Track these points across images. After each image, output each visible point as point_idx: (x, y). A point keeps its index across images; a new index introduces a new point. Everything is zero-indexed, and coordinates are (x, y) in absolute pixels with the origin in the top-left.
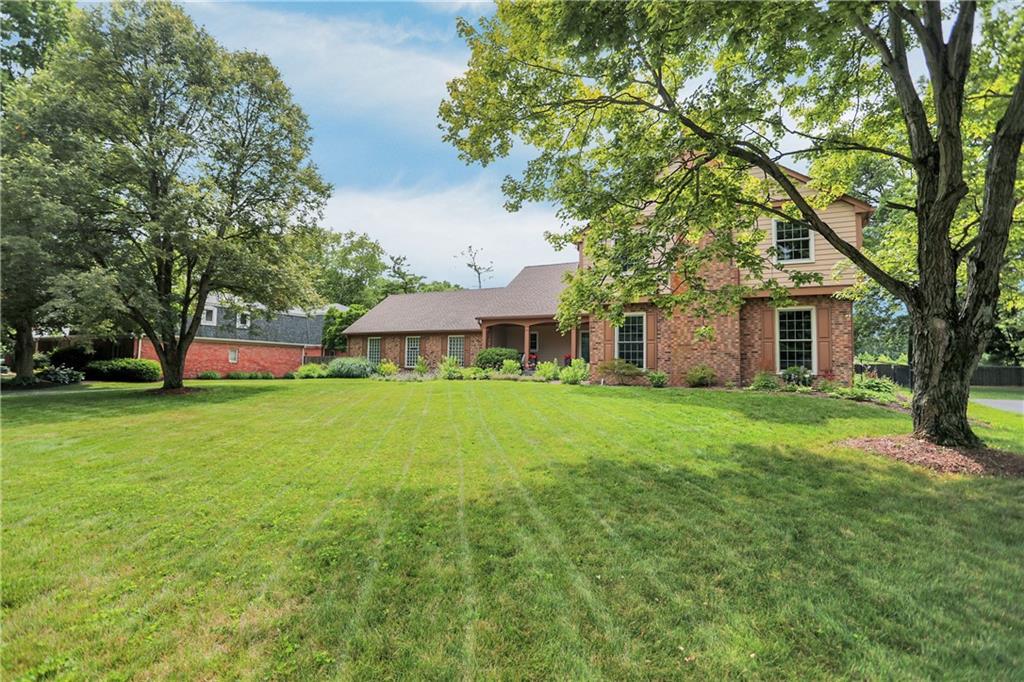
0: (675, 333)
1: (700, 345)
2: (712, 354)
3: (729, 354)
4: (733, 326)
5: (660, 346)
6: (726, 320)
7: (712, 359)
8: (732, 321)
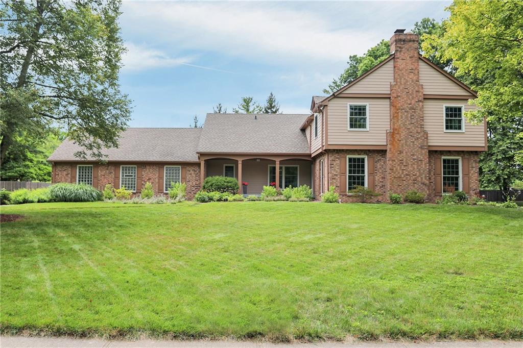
0: (393, 169)
1: (407, 178)
2: (414, 183)
3: (423, 184)
4: (426, 167)
5: (377, 178)
6: (422, 163)
7: (414, 186)
8: (425, 164)
